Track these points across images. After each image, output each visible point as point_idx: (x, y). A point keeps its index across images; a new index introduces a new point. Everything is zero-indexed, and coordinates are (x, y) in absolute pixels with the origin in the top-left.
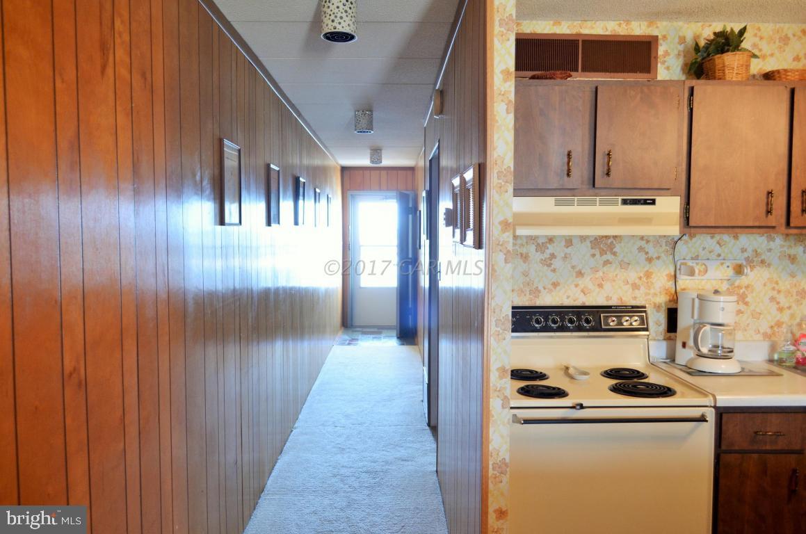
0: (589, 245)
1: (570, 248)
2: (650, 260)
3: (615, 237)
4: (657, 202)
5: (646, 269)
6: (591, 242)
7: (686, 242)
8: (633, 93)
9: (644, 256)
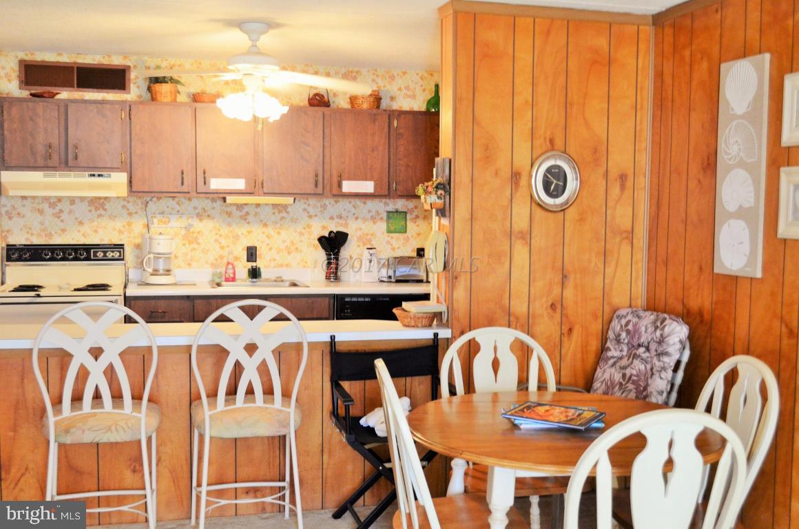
0: (87, 203)
1: (74, 206)
2: (130, 214)
3: (106, 198)
4: (112, 176)
5: (128, 220)
6: (88, 202)
7: (155, 202)
8: (91, 108)
9: (127, 212)
